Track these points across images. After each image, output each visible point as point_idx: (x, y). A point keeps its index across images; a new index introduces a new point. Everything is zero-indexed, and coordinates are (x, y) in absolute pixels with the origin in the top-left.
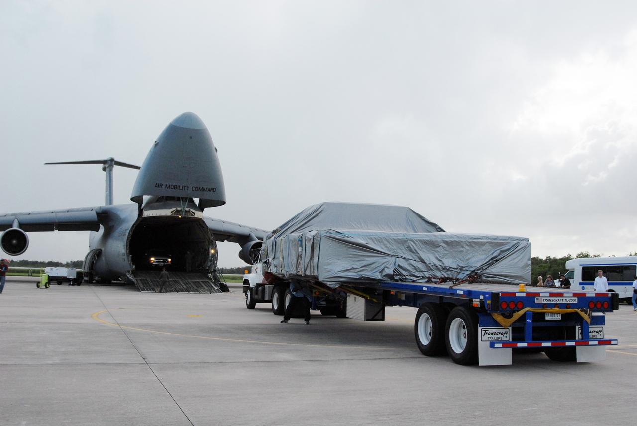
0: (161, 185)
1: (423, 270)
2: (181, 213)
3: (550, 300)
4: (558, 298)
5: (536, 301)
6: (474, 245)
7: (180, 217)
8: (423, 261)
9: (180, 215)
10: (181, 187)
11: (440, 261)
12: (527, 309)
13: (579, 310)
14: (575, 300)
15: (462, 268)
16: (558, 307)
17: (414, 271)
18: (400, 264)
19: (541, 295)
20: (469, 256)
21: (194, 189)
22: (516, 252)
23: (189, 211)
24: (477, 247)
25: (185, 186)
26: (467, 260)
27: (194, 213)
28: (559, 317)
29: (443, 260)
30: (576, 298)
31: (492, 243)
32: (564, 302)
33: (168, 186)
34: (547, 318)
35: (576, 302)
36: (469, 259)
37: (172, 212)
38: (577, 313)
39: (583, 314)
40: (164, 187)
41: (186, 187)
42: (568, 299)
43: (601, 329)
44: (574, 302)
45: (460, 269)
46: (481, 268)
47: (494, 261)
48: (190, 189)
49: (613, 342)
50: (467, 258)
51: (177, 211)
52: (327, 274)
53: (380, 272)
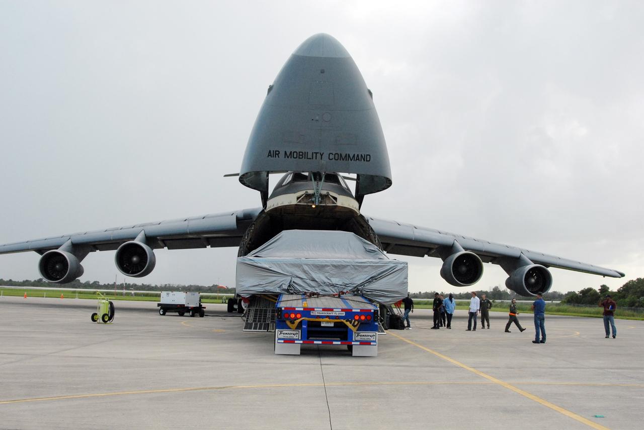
0: (277, 153)
1: (314, 286)
2: (313, 199)
3: (323, 313)
4: (329, 312)
5: (311, 314)
6: (358, 268)
7: (314, 206)
8: (313, 280)
9: (313, 202)
10: (310, 156)
11: (328, 279)
12: (303, 318)
13: (344, 321)
14: (344, 314)
15: (346, 285)
16: (329, 318)
17: (307, 286)
18: (295, 281)
19: (315, 309)
20: (353, 276)
21: (331, 157)
22: (394, 272)
23: (327, 196)
24: (360, 269)
25: (316, 153)
26: (351, 279)
27: (335, 199)
28: (332, 325)
29: (332, 279)
30: (344, 312)
31: (373, 266)
32: (334, 315)
33: (288, 154)
34: (322, 325)
35: (344, 315)
36: (353, 278)
37: (298, 198)
38: (342, 323)
39: (348, 324)
40: (282, 154)
41: (319, 155)
42: (337, 313)
43: (375, 334)
44: (342, 315)
45: (345, 286)
46: (362, 284)
47: (373, 279)
48: (325, 157)
49: (372, 343)
50: (351, 277)
51: (308, 196)
52: (240, 288)
53: (279, 287)
